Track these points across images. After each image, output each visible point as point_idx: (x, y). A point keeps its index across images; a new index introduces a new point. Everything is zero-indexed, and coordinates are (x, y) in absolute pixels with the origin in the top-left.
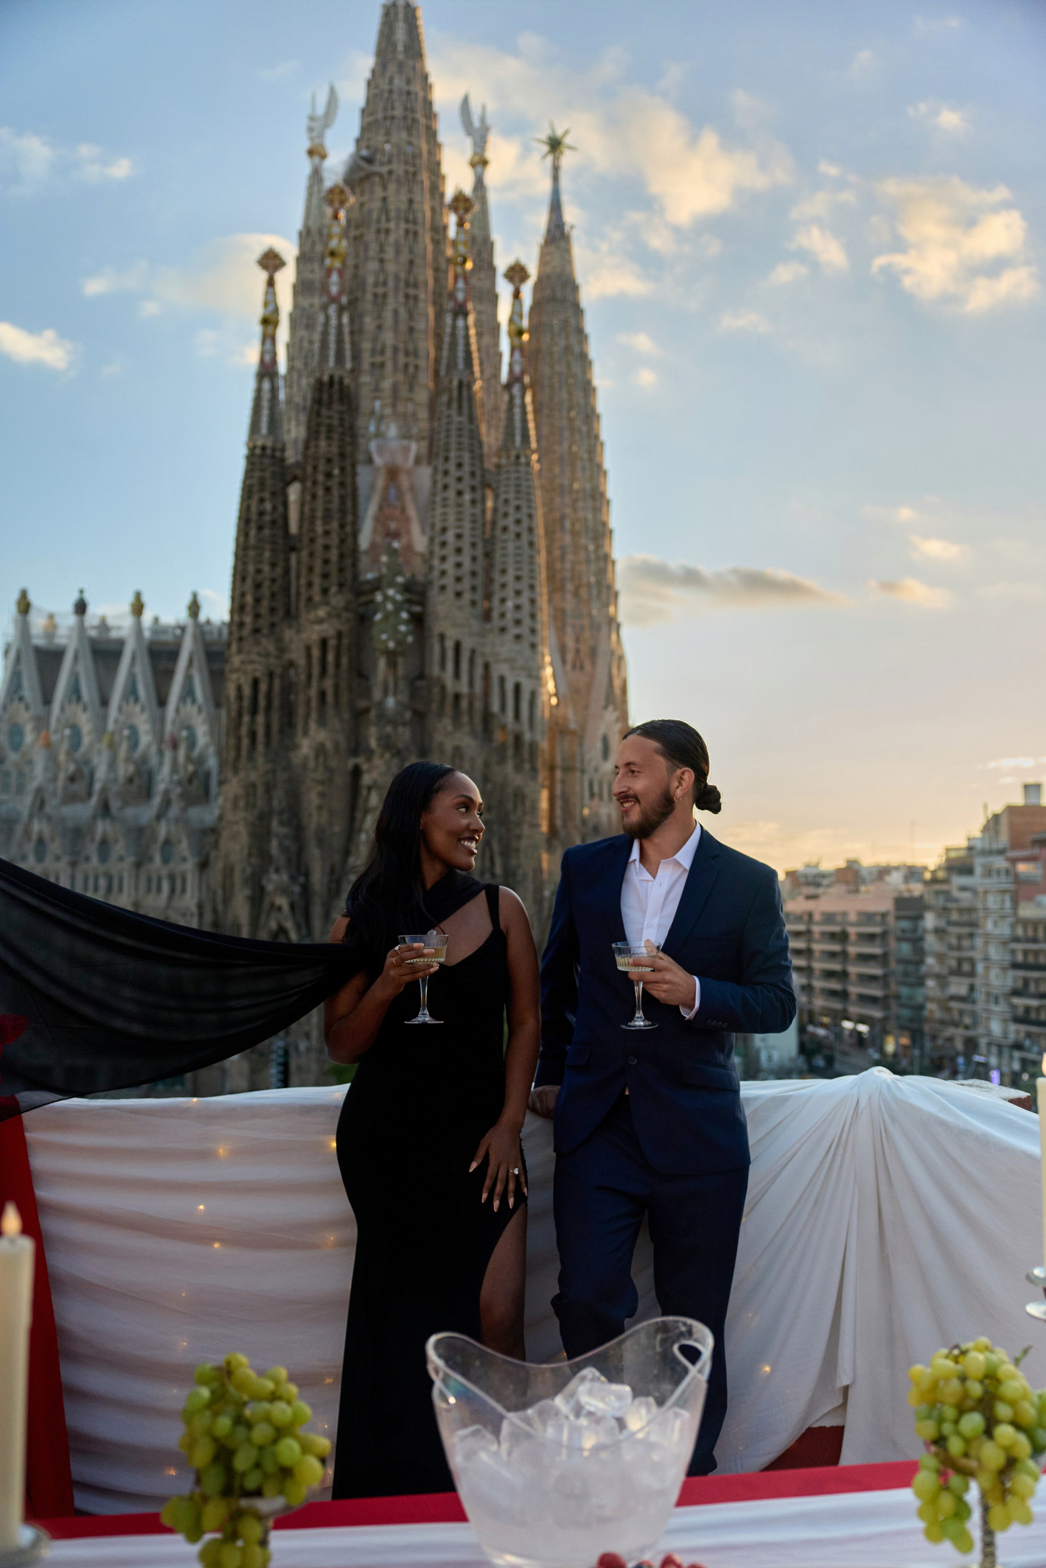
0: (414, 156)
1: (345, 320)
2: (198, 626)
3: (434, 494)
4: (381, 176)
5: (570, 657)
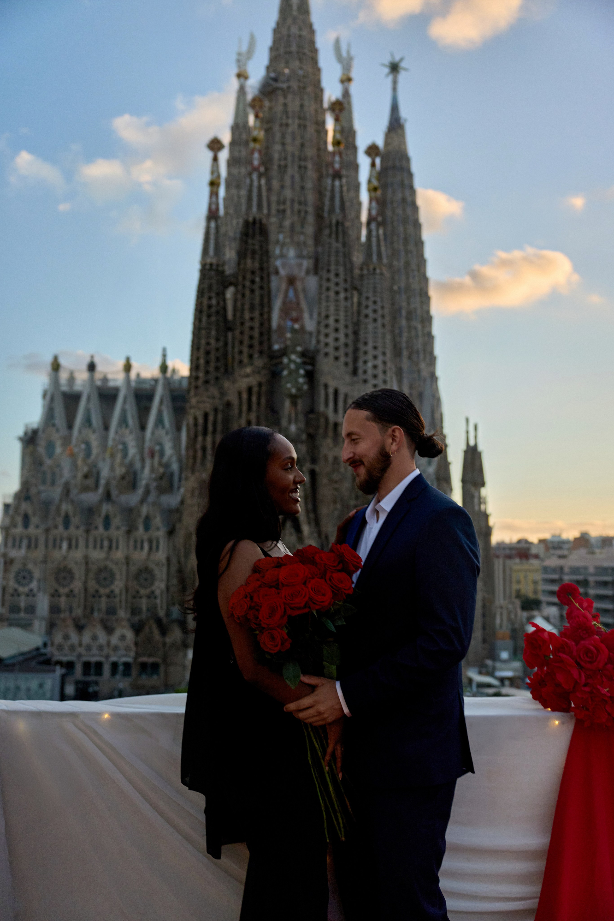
0: (304, 77)
1: (263, 182)
3: (320, 294)
4: (282, 89)
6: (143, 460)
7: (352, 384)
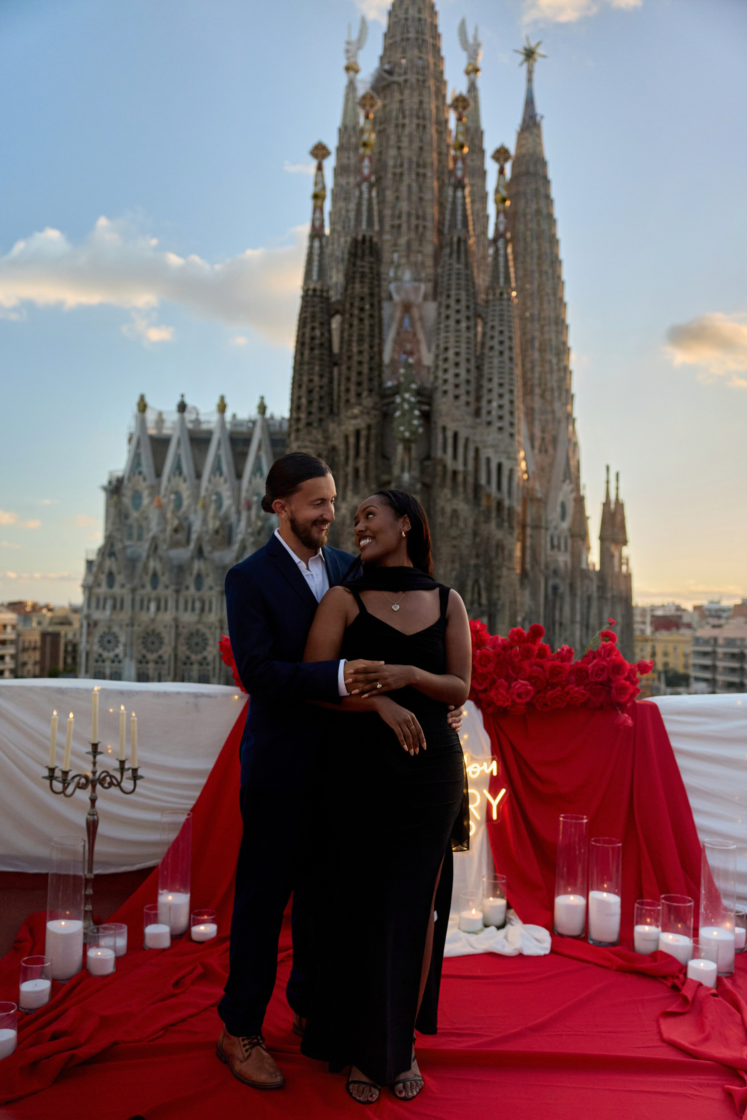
0: (423, 68)
1: (374, 194)
2: (265, 420)
3: (439, 323)
4: (398, 84)
5: (537, 444)
6: (239, 512)
7: (474, 427)
